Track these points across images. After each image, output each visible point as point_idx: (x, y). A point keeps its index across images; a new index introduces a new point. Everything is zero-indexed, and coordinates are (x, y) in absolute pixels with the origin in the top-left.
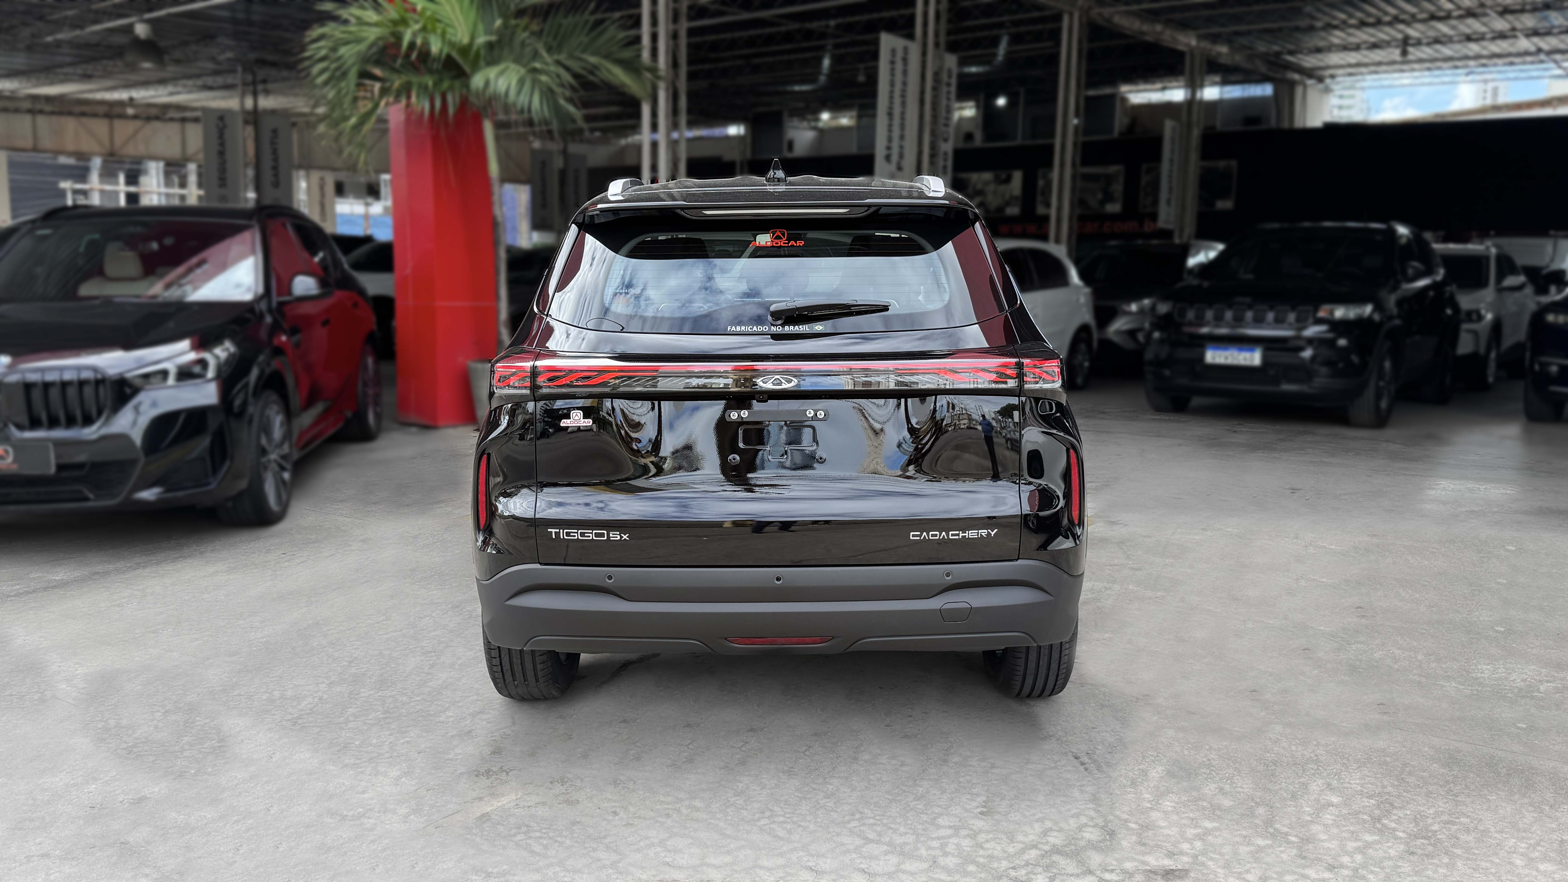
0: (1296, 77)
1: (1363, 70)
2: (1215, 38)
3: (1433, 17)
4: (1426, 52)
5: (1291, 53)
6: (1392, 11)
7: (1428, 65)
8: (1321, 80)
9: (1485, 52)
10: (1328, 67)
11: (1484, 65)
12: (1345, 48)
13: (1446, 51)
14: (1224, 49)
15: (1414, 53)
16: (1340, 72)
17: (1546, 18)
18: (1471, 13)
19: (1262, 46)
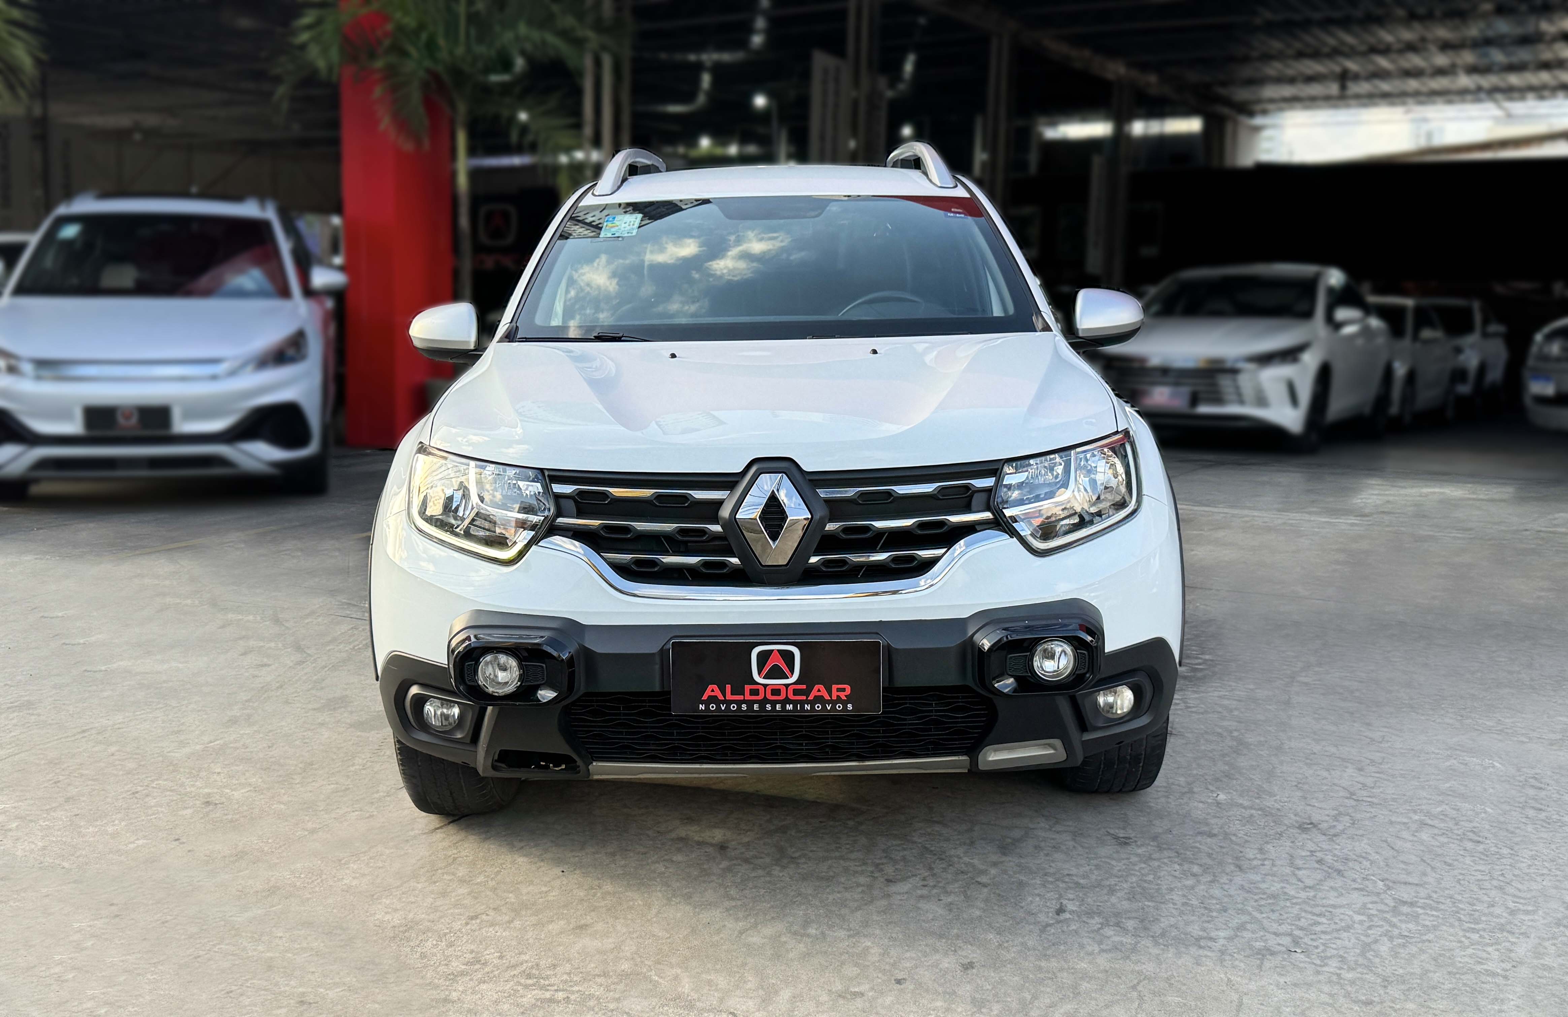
0: (1225, 111)
1: (1298, 105)
2: (1144, 67)
3: (1374, 50)
4: (1364, 87)
5: (1224, 84)
6: (1331, 41)
7: (1365, 101)
8: (1251, 114)
9: (1424, 89)
10: (1261, 101)
11: (1421, 103)
12: (1280, 80)
13: (1385, 86)
14: (1153, 79)
15: (1354, 88)
16: (1270, 106)
17: (1486, 55)
18: (1411, 48)
19: (1193, 76)
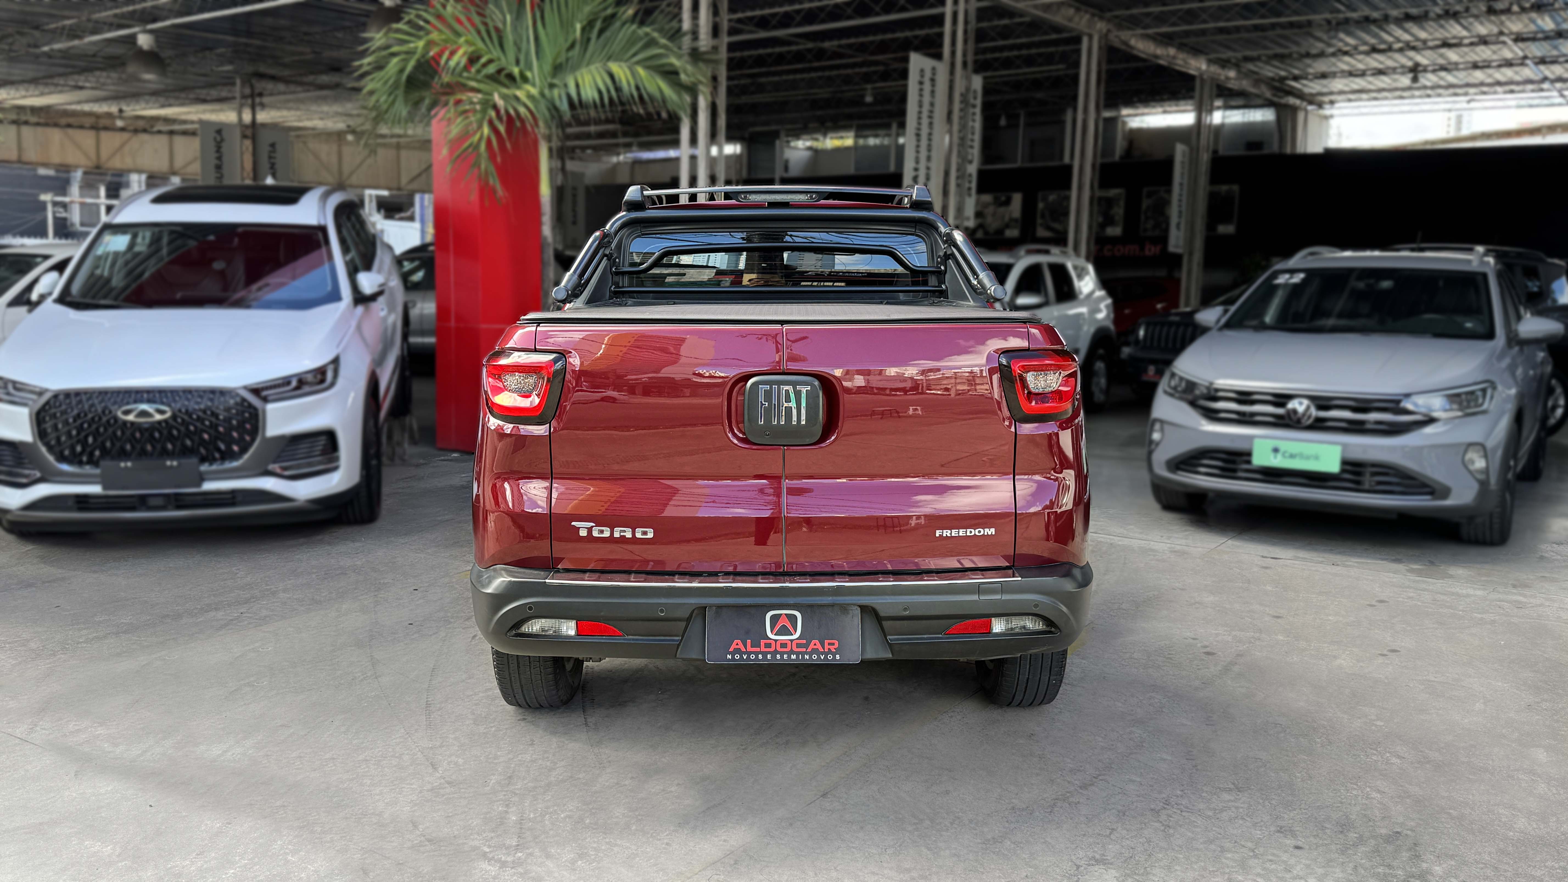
0: (1296, 102)
1: (1364, 96)
2: (1224, 63)
3: (1446, 44)
4: (1431, 80)
5: (1296, 78)
6: (1407, 37)
7: (1429, 92)
8: (1320, 105)
9: (1489, 80)
10: (1331, 93)
11: (1484, 93)
12: (1351, 74)
13: (1450, 78)
14: (1232, 74)
15: (1423, 81)
16: (1340, 98)
17: (1556, 47)
18: (1484, 41)
19: (1269, 71)
